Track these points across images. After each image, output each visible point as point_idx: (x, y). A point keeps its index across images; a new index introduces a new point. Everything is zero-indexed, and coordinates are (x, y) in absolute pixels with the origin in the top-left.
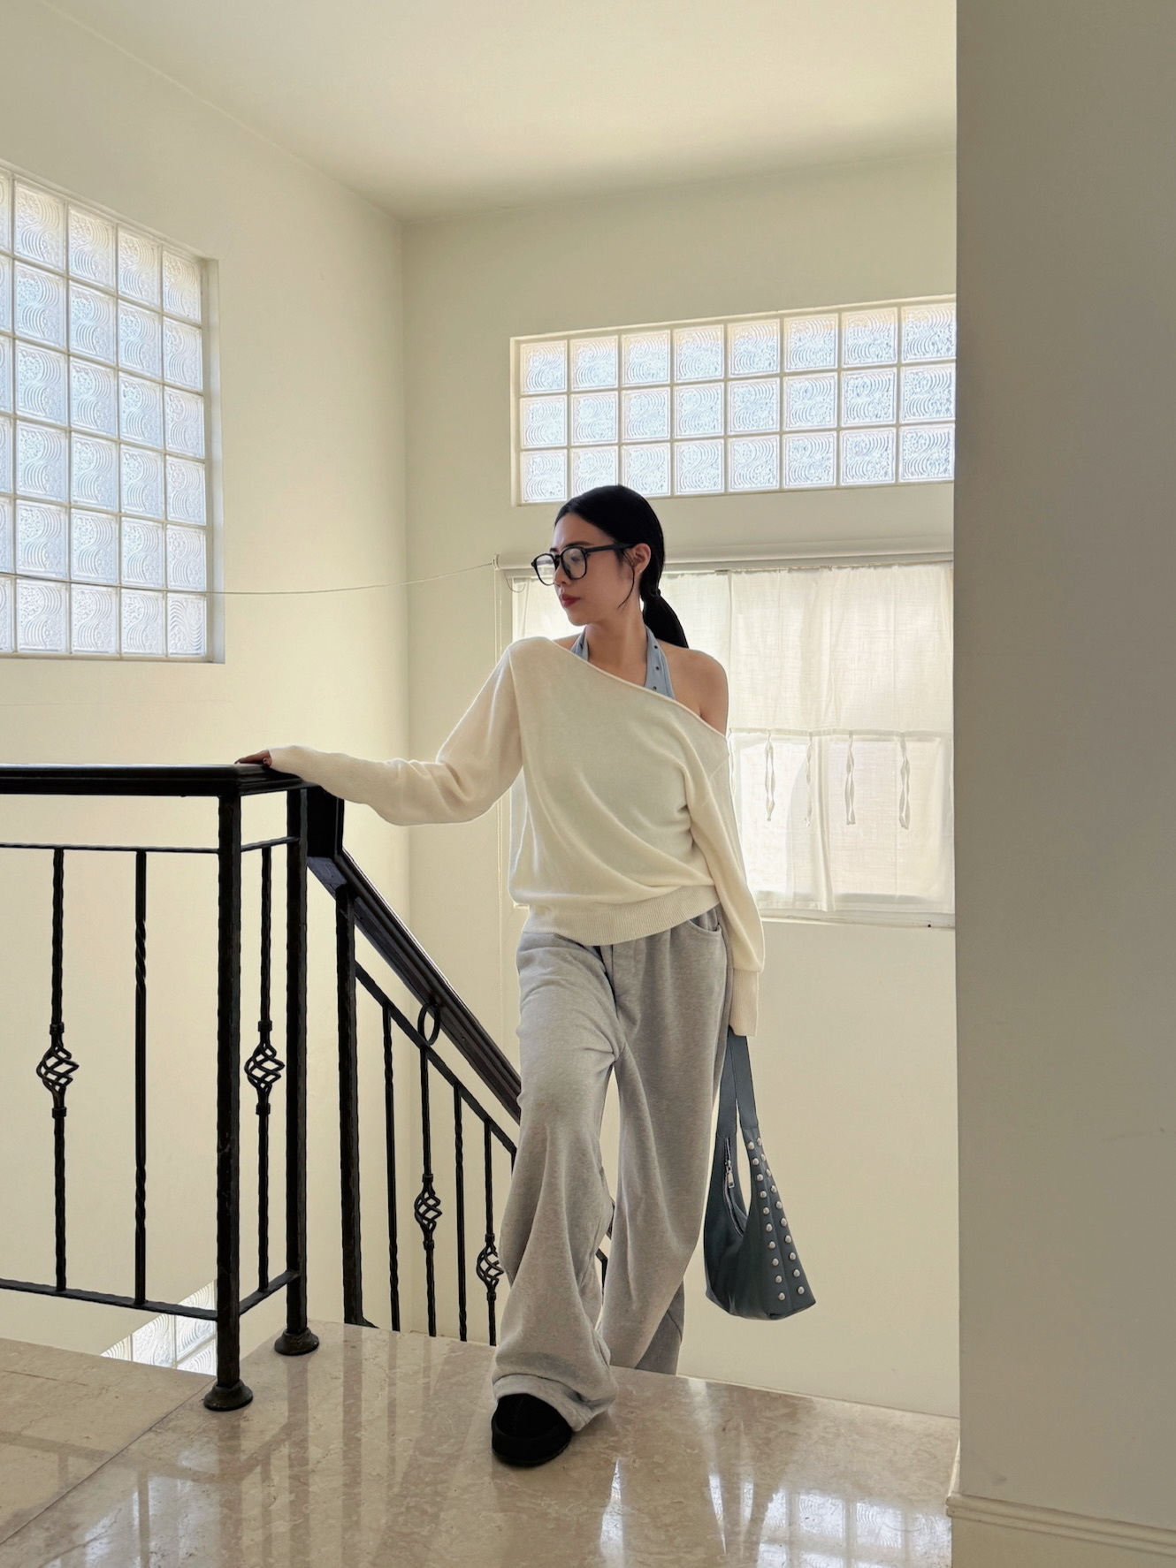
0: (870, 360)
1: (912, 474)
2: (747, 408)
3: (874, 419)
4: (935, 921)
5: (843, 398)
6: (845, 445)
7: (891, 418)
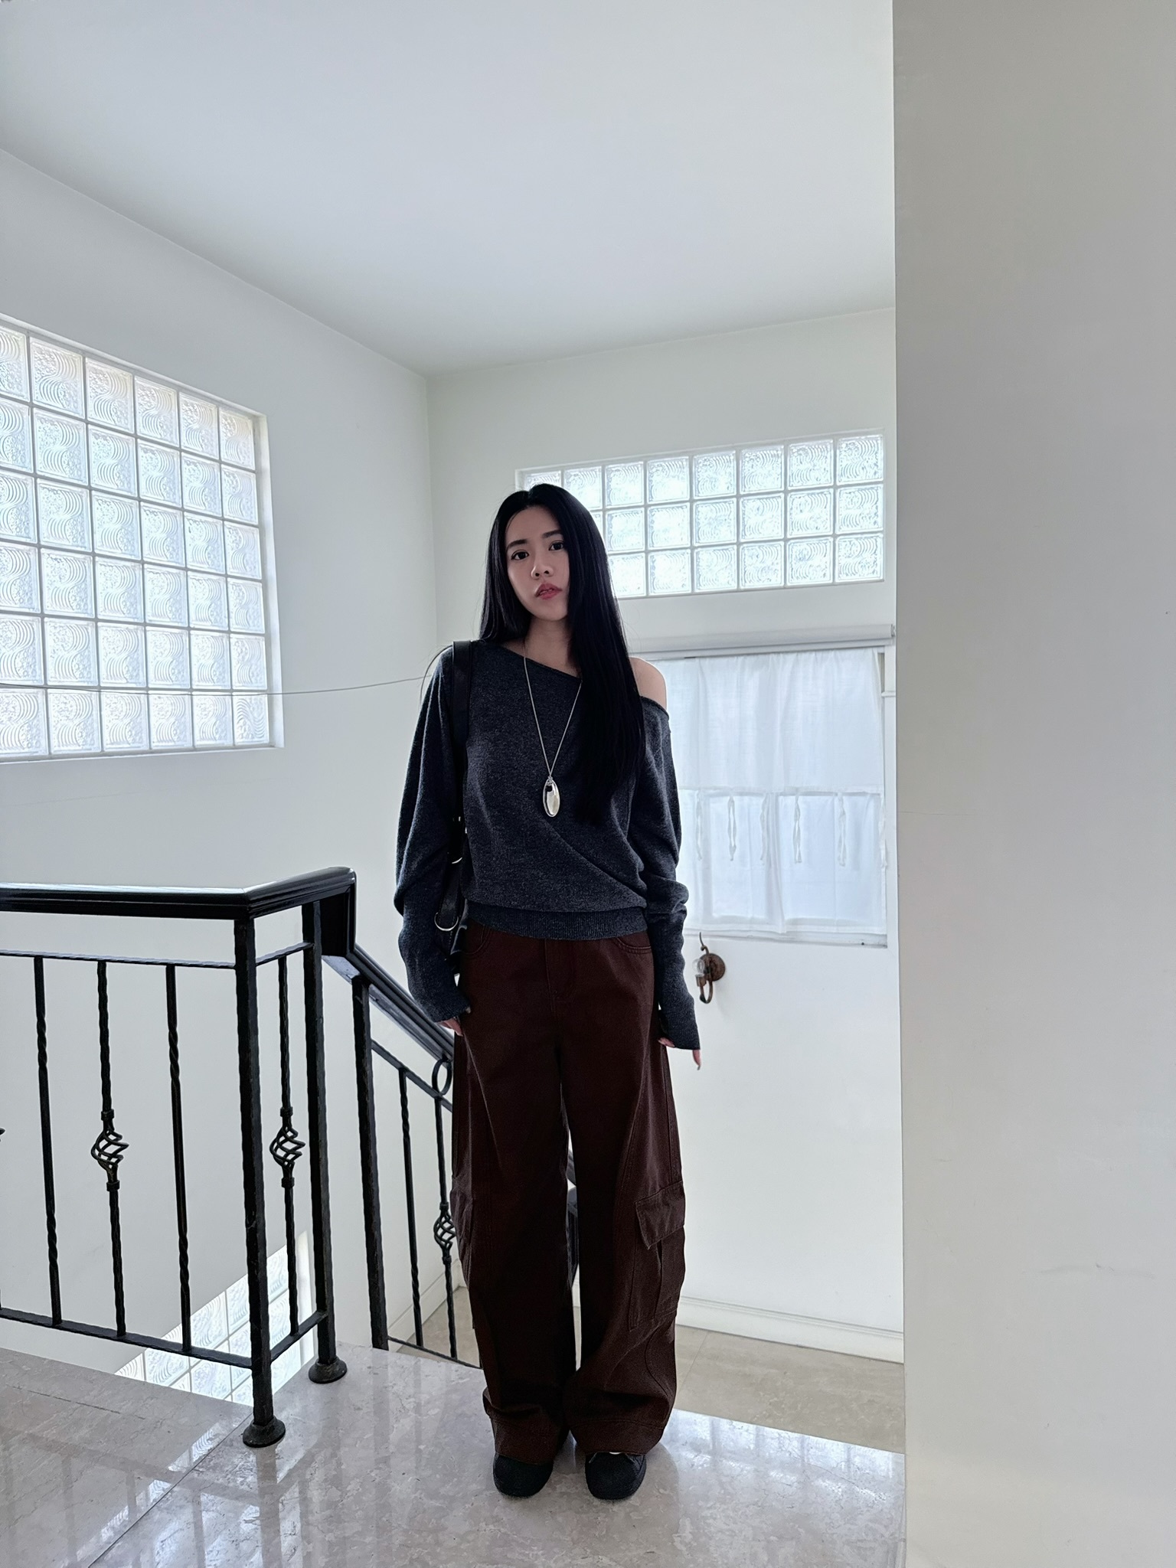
0: (809, 483)
1: (847, 575)
2: (710, 524)
3: (815, 530)
4: (868, 940)
5: (788, 514)
6: (791, 553)
7: (829, 529)
